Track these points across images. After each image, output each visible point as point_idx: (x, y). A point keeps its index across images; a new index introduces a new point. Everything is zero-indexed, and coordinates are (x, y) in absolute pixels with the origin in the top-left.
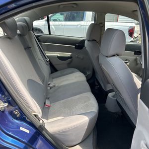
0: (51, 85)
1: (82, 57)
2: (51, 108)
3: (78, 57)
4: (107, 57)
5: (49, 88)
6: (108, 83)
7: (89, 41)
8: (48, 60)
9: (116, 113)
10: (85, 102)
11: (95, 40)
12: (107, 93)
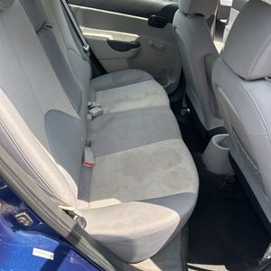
0: (94, 111)
1: (162, 46)
2: (95, 170)
3: (153, 46)
4: (243, 79)
5: (89, 117)
6: (217, 116)
7: (186, 15)
8: (87, 49)
9: (222, 177)
10: (170, 165)
11: (201, 15)
12: (209, 135)
